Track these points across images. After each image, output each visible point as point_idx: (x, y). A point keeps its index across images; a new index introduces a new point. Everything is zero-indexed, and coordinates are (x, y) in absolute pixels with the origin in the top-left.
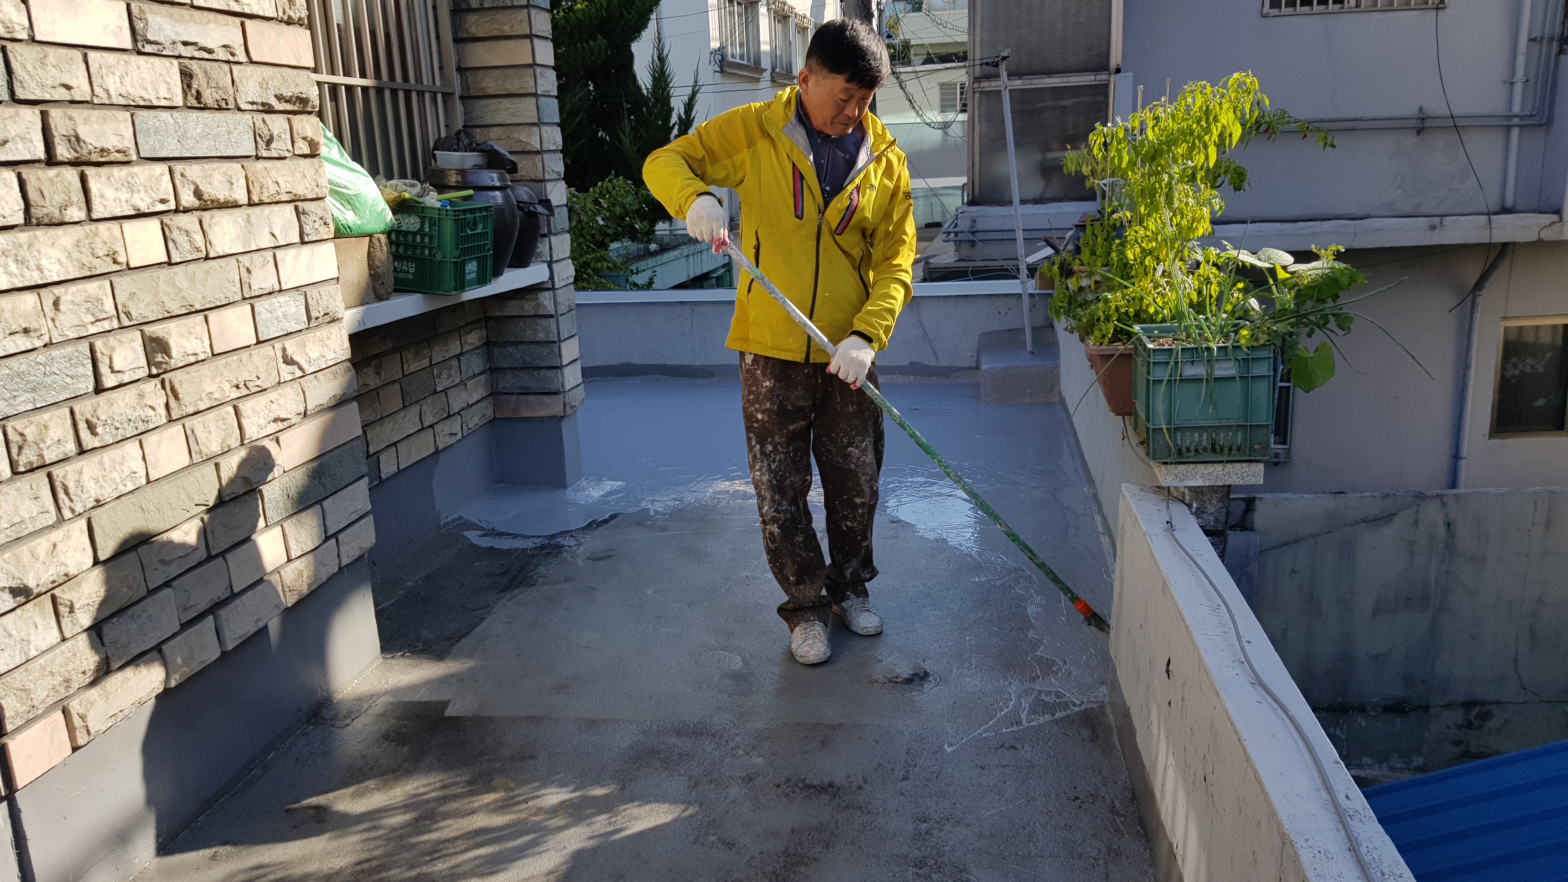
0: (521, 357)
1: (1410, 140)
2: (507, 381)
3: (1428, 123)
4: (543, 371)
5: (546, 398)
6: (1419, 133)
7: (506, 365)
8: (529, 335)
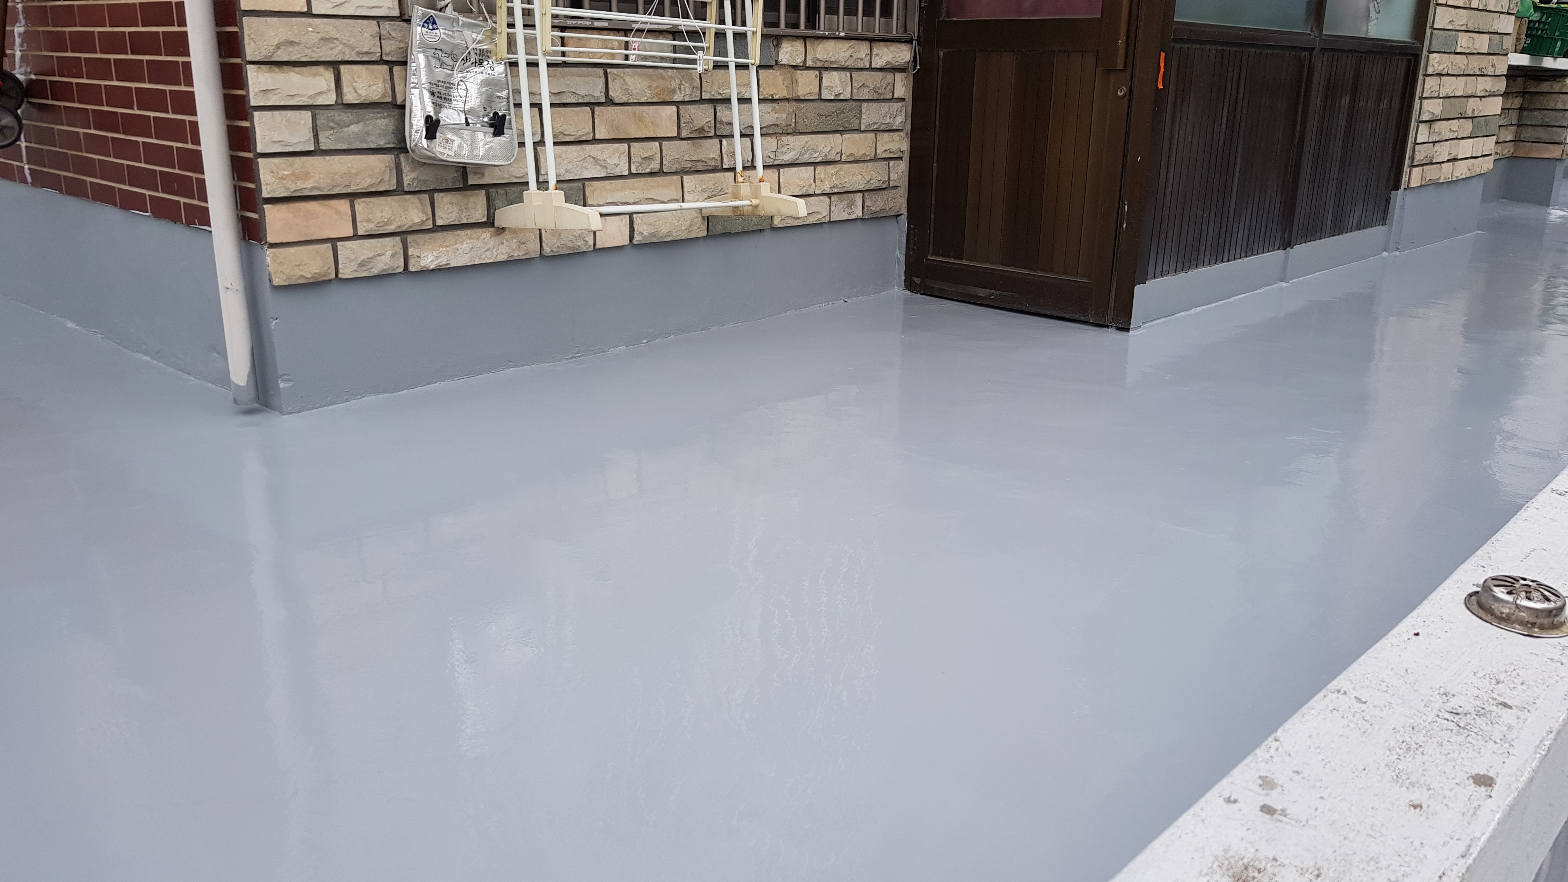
0: (1542, 118)
2: (1528, 133)
4: (1554, 129)
5: (1550, 146)
7: (1529, 123)
8: (1551, 105)
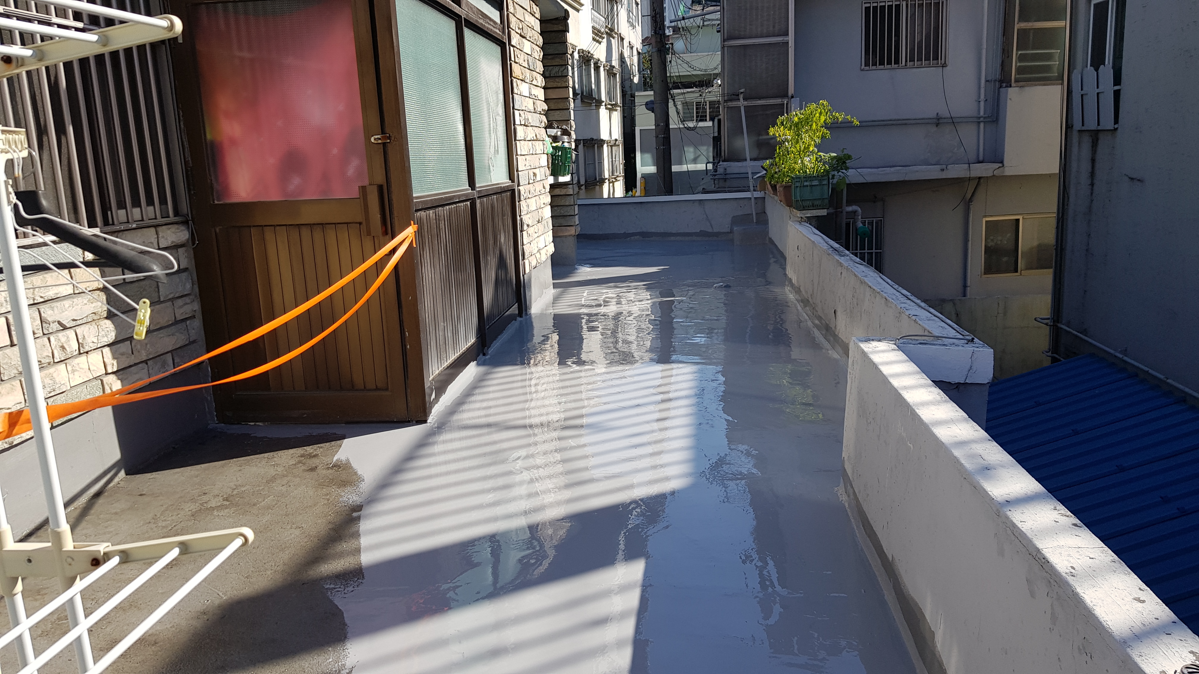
0: (559, 211)
1: (934, 129)
3: (941, 121)
4: (568, 217)
6: (937, 126)
